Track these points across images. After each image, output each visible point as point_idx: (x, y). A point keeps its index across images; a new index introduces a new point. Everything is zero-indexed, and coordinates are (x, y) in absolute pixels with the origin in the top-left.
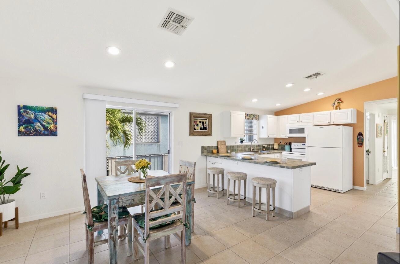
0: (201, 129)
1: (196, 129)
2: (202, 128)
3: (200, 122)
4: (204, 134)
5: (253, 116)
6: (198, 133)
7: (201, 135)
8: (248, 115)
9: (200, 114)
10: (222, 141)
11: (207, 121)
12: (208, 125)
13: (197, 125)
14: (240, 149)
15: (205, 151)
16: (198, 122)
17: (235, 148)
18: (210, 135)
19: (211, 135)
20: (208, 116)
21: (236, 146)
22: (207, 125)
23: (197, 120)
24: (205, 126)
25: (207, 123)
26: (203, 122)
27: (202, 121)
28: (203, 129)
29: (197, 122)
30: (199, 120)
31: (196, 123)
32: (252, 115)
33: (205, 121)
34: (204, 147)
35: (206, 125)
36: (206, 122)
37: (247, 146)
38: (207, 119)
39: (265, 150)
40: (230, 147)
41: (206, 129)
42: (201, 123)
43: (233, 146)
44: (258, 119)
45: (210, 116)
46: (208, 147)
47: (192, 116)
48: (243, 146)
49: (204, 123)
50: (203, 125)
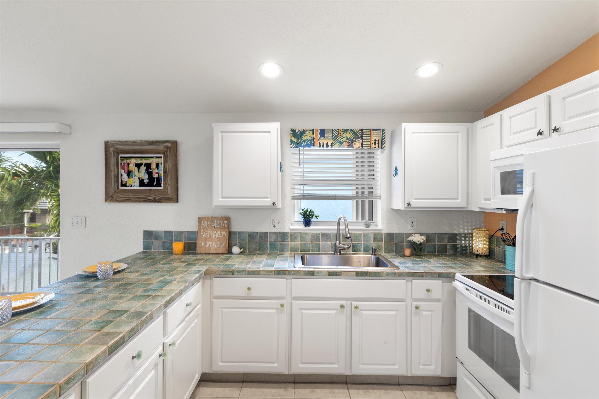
0: (142, 183)
1: (125, 185)
2: (146, 181)
3: (138, 166)
4: (151, 198)
5: (350, 135)
6: (131, 195)
7: (135, 201)
8: (328, 135)
9: (134, 143)
10: (213, 218)
11: (161, 161)
12: (165, 172)
13: (129, 173)
14: (297, 243)
15: (155, 243)
16: (132, 167)
17: (271, 239)
18: (174, 199)
19: (177, 201)
20: (161, 147)
21: (276, 233)
22: (162, 172)
23: (128, 161)
24: (156, 176)
25: (161, 167)
26: (148, 166)
27: (144, 161)
28: (150, 184)
29: (128, 164)
30: (134, 161)
31: (126, 168)
32: (345, 131)
33: (153, 162)
34: (151, 232)
35: (157, 173)
36: (158, 165)
37: (326, 236)
38: (162, 156)
39: (412, 255)
40: (252, 236)
41: (159, 185)
42: (143, 168)
43: (265, 235)
44: (381, 144)
45: (168, 147)
46: (165, 232)
47: (112, 149)
48: (305, 233)
49: (154, 166)
50: (150, 174)
